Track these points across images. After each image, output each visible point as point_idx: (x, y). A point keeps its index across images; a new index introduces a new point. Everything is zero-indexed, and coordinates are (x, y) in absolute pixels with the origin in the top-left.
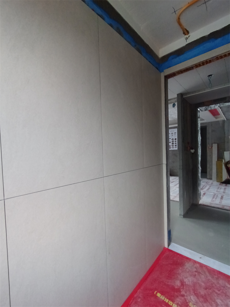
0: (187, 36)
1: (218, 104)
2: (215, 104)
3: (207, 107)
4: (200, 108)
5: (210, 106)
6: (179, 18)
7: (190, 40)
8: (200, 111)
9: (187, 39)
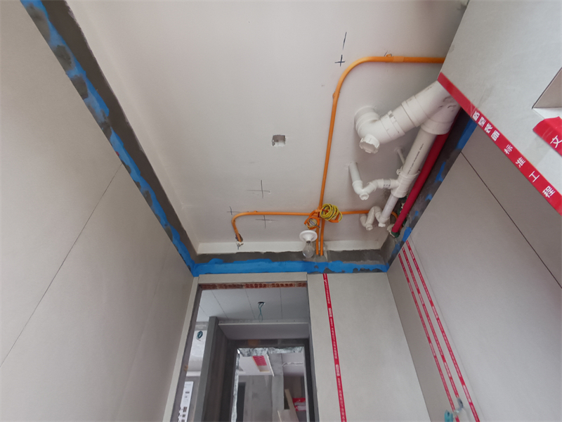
0: (240, 243)
1: (266, 347)
2: (263, 347)
3: (251, 350)
4: (241, 349)
5: (257, 349)
6: (234, 221)
7: (242, 250)
8: (241, 355)
9: (239, 246)
